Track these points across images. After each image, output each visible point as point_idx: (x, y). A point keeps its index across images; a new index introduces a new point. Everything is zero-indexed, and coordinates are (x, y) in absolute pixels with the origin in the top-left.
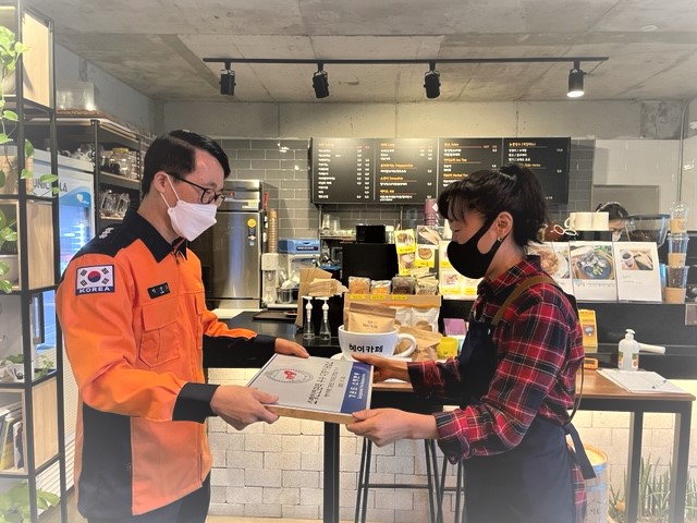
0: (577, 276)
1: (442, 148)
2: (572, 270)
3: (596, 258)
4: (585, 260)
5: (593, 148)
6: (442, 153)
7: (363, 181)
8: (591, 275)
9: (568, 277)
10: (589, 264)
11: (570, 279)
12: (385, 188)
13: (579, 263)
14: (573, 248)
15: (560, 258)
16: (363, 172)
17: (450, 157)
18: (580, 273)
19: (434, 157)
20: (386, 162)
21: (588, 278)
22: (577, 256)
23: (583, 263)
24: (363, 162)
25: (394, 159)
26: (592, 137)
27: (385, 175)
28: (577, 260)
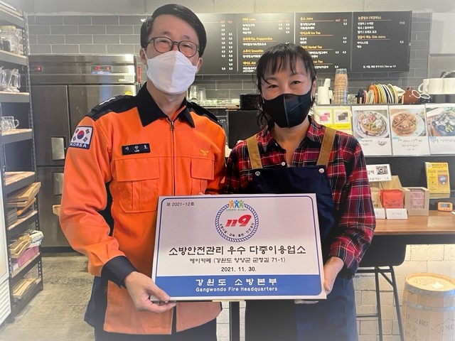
0: (432, 134)
1: (299, 22)
2: (428, 128)
3: (447, 118)
4: (438, 120)
5: (430, 20)
6: (298, 26)
7: (227, 54)
8: (444, 133)
9: (425, 135)
10: (443, 123)
11: (427, 137)
12: (247, 60)
13: (433, 122)
14: (428, 110)
15: (418, 119)
16: (227, 45)
17: (305, 31)
18: (434, 131)
19: (291, 30)
20: (247, 36)
21: (442, 135)
22: (432, 117)
23: (437, 123)
24: (227, 36)
25: (255, 34)
26: (429, 11)
27: (247, 48)
28: (432, 120)
